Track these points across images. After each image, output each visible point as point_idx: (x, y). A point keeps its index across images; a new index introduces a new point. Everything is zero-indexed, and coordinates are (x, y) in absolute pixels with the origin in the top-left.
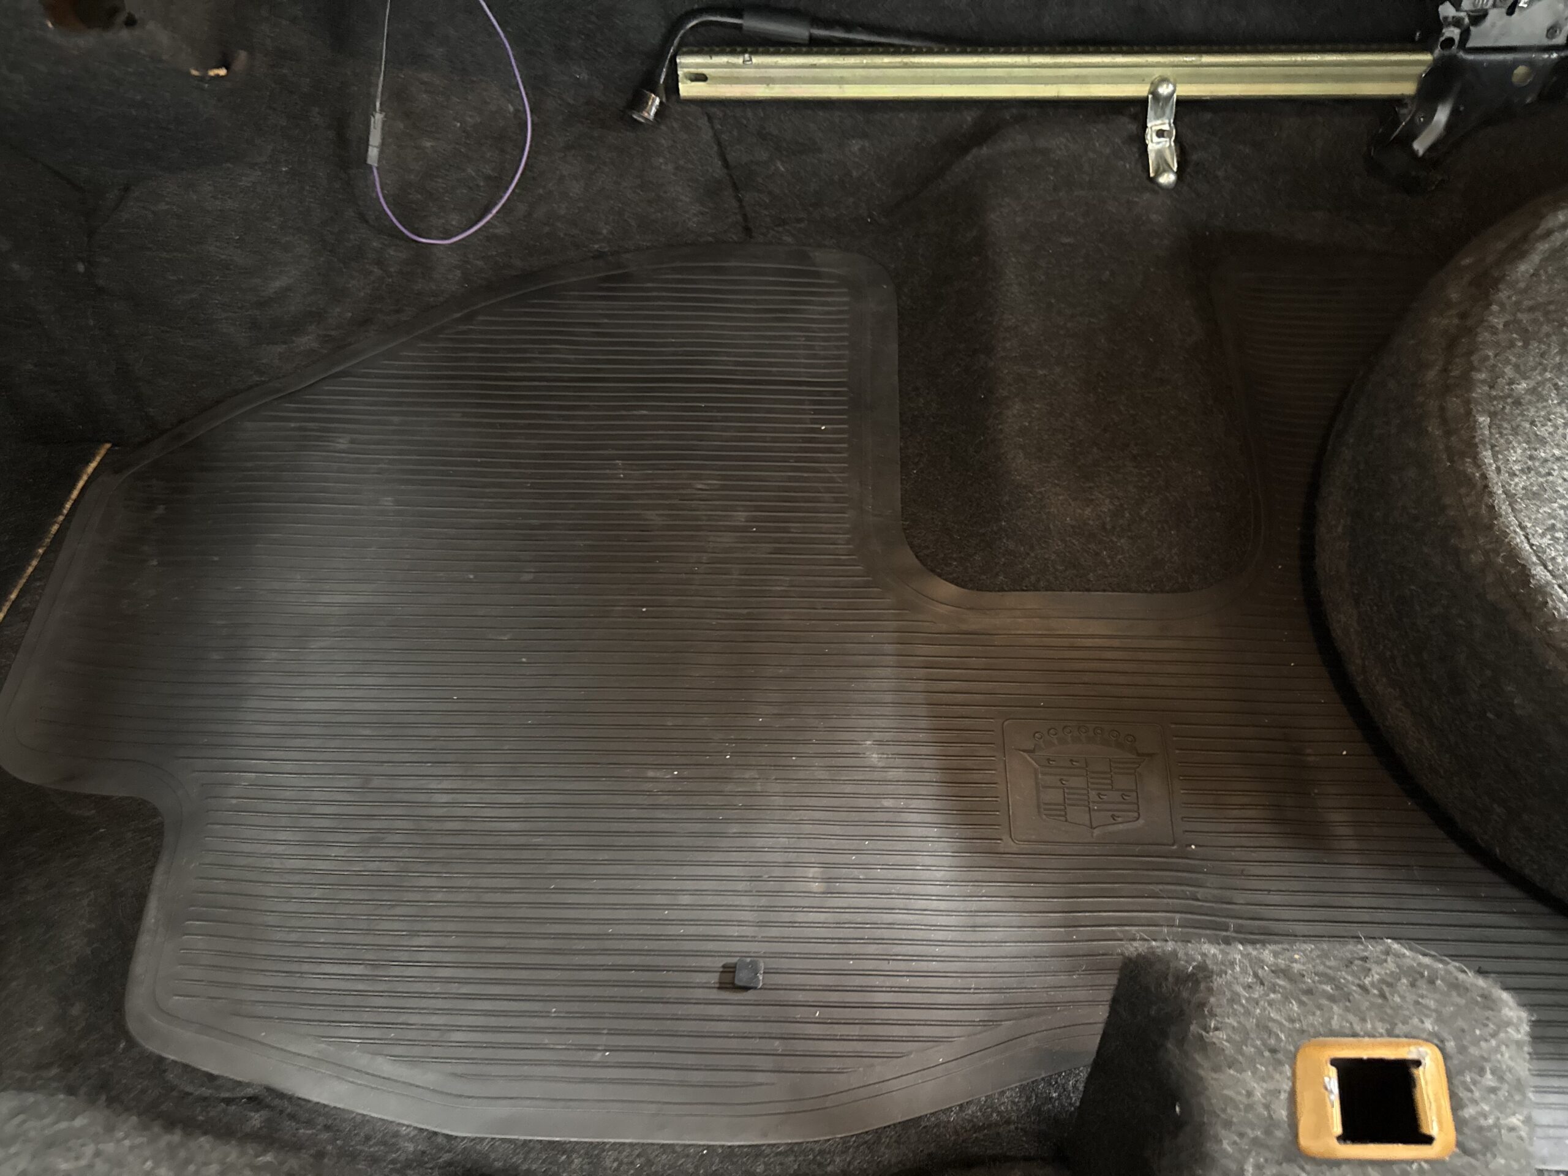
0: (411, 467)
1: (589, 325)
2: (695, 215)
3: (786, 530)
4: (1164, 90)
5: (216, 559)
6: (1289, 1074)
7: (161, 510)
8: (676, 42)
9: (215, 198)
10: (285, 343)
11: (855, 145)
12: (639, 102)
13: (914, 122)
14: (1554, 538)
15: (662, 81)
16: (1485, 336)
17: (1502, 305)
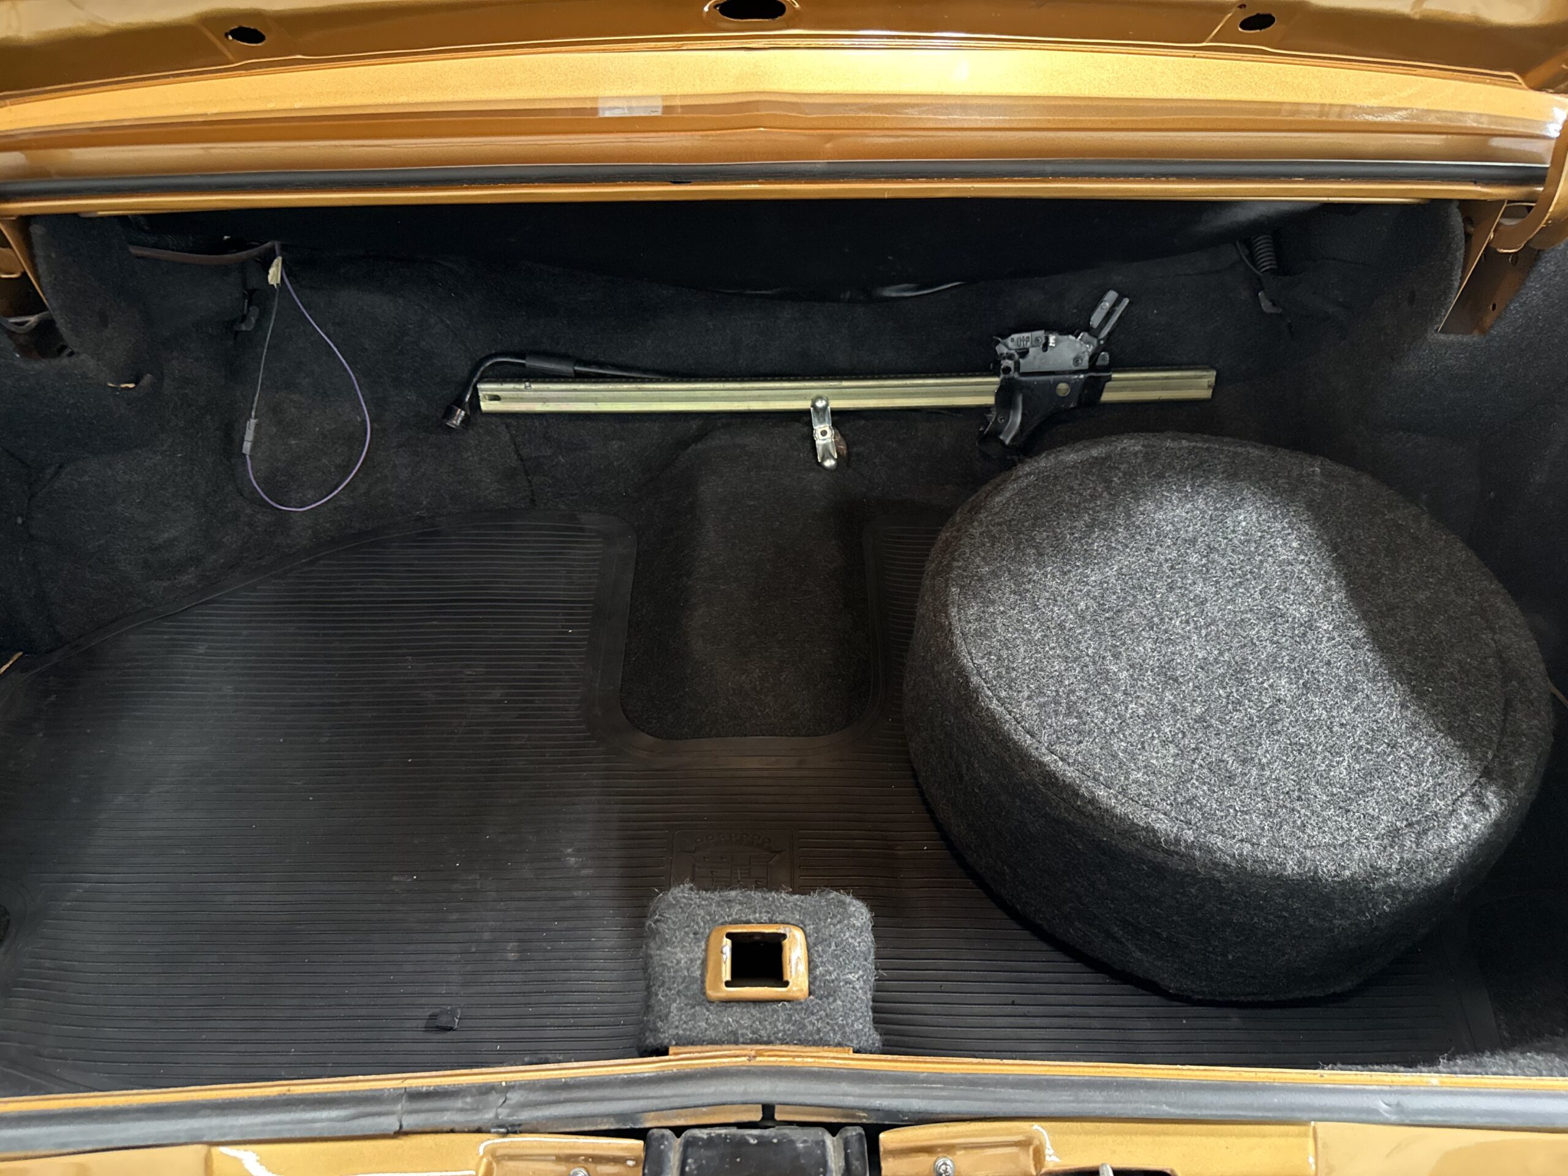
0: (250, 665)
1: (404, 565)
2: (493, 491)
3: (532, 702)
4: (820, 404)
5: (89, 731)
6: (703, 947)
7: (53, 698)
8: (479, 374)
9: (124, 473)
10: (169, 579)
11: (615, 444)
12: (449, 413)
13: (656, 429)
14: (989, 659)
15: (467, 400)
16: (966, 540)
17: (981, 523)
